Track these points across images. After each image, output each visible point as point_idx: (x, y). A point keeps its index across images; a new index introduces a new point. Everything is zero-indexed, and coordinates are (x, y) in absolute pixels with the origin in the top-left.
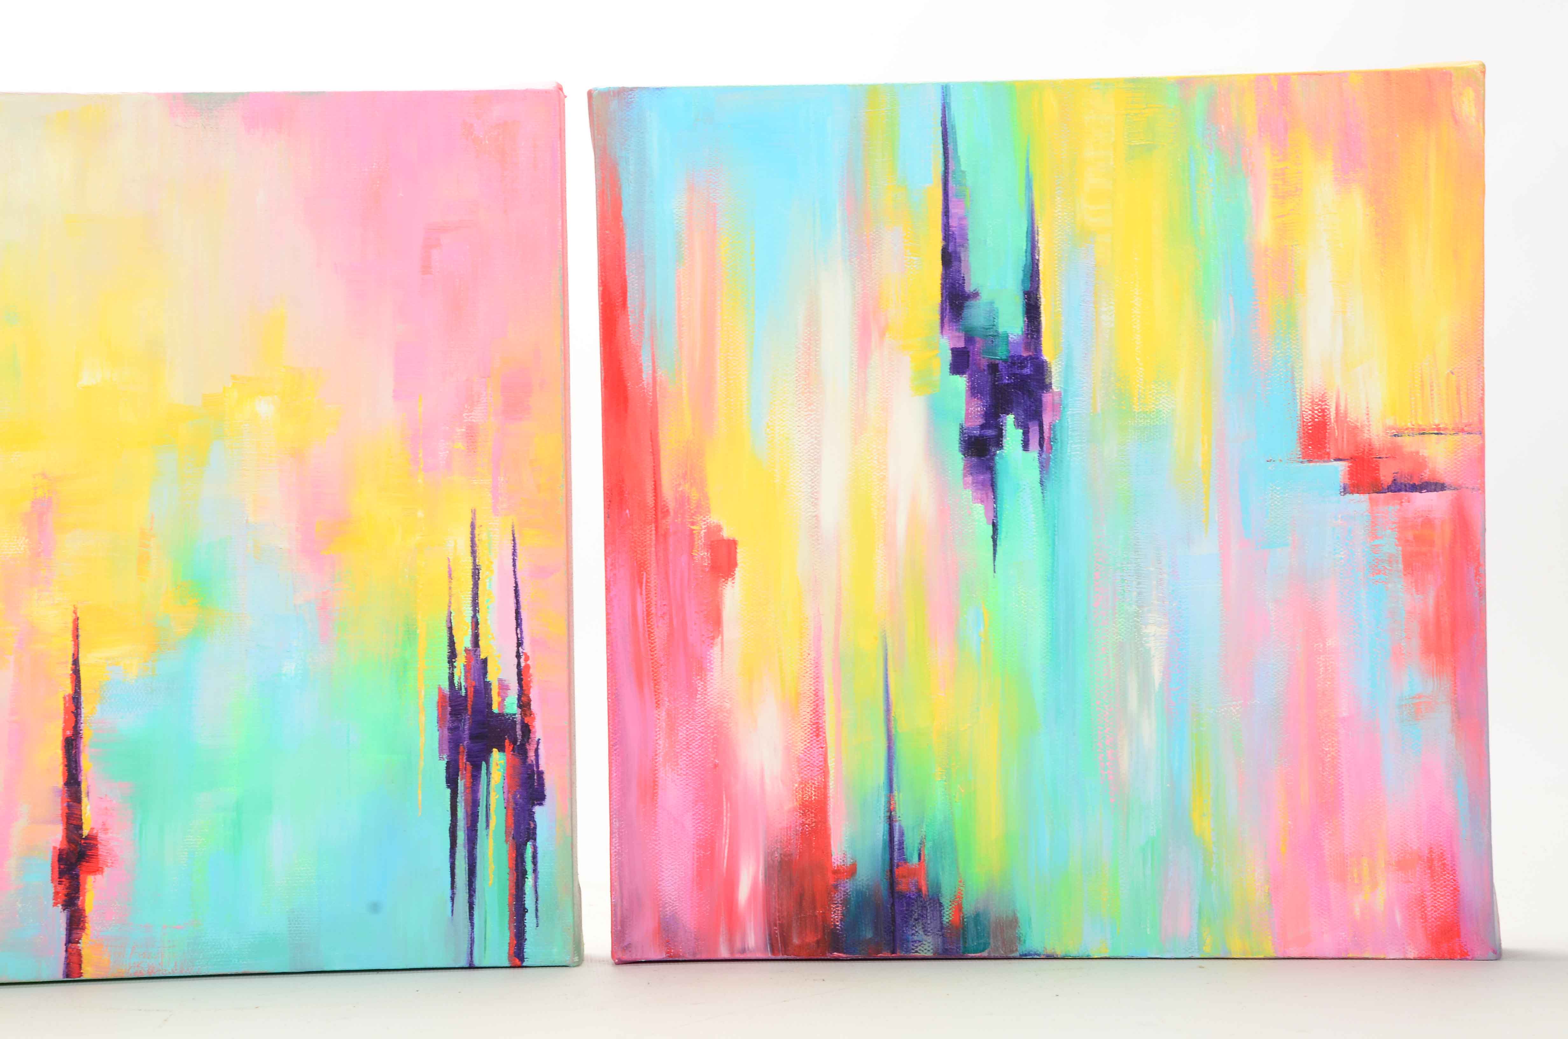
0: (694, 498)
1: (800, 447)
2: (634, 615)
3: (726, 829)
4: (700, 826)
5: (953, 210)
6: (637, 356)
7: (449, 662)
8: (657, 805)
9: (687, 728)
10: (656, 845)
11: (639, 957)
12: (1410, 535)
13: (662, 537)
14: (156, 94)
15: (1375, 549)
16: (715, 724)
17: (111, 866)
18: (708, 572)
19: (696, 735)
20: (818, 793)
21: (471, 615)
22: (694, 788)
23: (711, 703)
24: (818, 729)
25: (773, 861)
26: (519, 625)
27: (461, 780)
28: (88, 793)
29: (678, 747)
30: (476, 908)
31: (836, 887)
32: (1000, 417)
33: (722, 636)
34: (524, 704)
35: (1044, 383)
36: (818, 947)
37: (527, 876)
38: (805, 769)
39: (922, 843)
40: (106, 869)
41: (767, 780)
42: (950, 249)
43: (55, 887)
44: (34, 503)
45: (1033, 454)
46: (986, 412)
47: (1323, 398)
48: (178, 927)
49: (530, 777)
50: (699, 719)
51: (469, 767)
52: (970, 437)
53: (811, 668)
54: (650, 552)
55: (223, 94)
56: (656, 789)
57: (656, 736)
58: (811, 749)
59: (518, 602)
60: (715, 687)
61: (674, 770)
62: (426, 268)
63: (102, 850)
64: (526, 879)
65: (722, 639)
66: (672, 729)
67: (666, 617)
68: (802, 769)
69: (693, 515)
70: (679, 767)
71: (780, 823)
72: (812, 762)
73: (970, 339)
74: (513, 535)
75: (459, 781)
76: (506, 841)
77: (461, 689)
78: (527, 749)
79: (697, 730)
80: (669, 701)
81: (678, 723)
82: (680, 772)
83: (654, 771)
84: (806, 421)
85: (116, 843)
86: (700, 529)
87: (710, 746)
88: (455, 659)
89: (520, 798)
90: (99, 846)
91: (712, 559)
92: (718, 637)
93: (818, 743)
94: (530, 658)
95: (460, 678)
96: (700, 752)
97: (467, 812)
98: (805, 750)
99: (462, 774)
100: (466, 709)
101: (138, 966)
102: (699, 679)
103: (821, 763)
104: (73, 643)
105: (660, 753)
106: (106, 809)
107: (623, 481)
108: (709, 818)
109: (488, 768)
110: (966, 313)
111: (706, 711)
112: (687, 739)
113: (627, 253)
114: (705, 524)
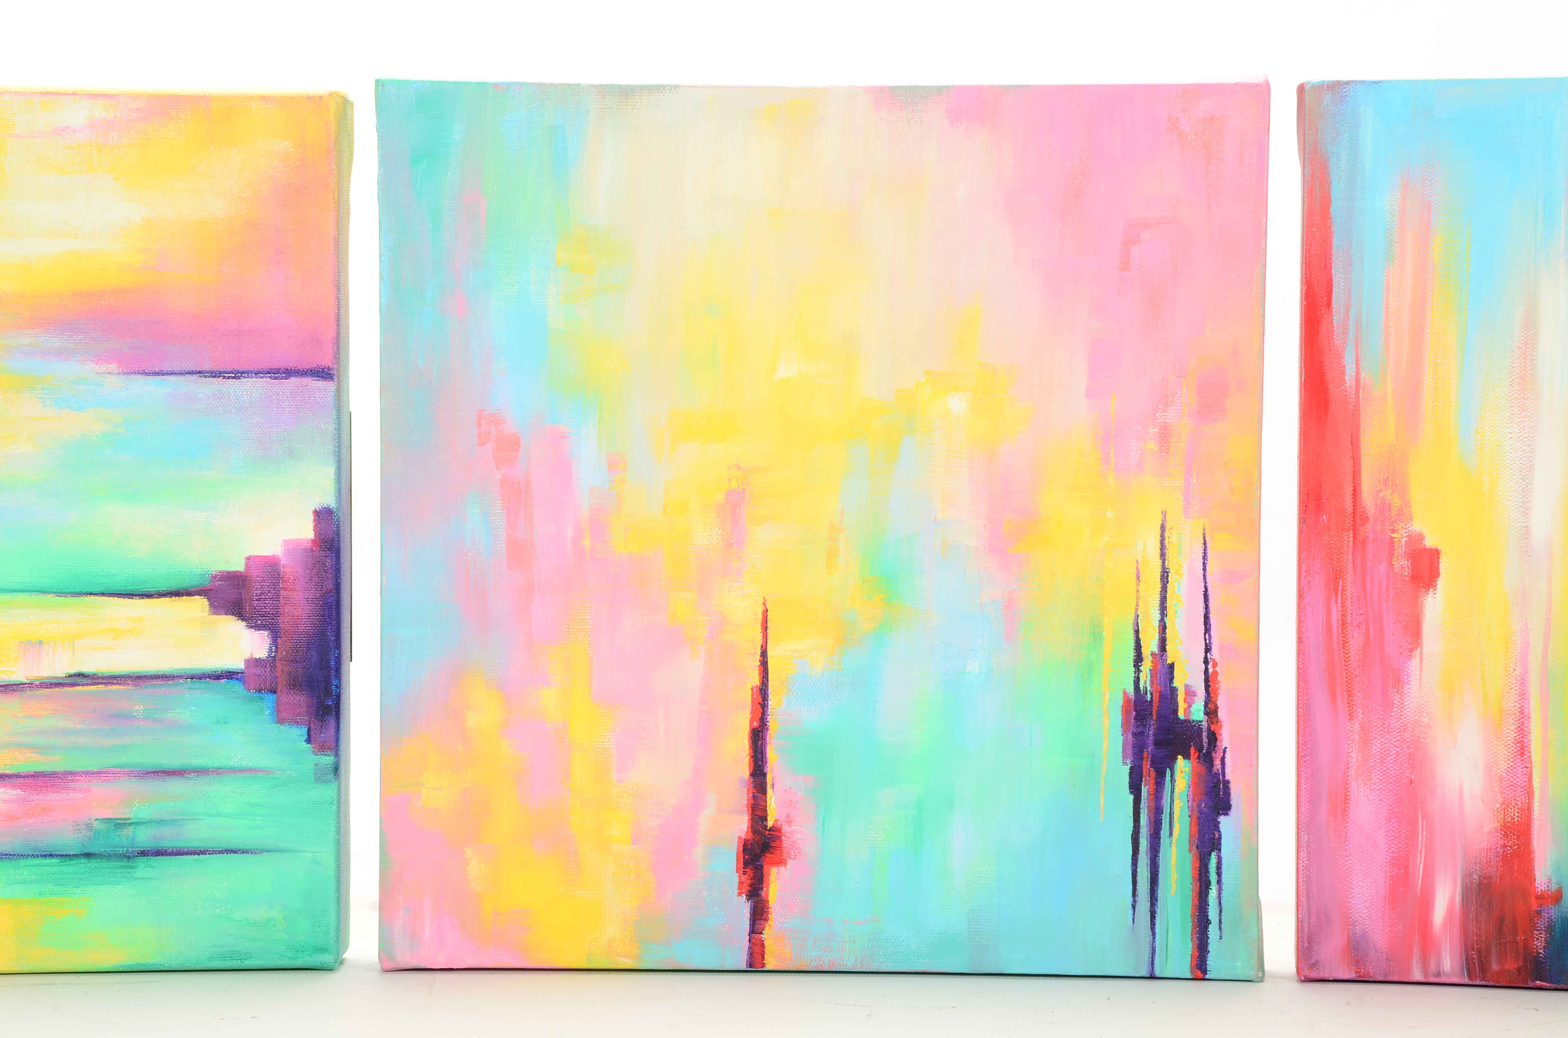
0: (1395, 505)
1: (1511, 455)
2: (1328, 624)
3: (1421, 847)
4: (1393, 843)
6: (1340, 357)
7: (1135, 666)
8: (1348, 820)
9: (1382, 742)
10: (1347, 861)
11: (1327, 976)
13: (1360, 544)
14: (861, 87)
16: (1411, 739)
17: (794, 858)
18: (1408, 581)
19: (1391, 749)
20: (1521, 814)
21: (1159, 619)
22: (1387, 804)
23: (1408, 717)
24: (1522, 747)
25: (1472, 883)
26: (1207, 629)
27: (1145, 786)
28: (773, 785)
29: (1371, 761)
30: (1158, 917)
31: (1539, 913)
33: (1422, 648)
34: (1211, 711)
36: (1519, 974)
37: (1210, 887)
38: (1508, 789)
40: (789, 861)
41: (1467, 800)
43: (740, 876)
44: (729, 494)
48: (860, 923)
49: (1216, 786)
50: (1395, 733)
51: (1153, 773)
53: (1516, 685)
54: (1347, 559)
55: (929, 87)
56: (1347, 803)
57: (1349, 749)
58: (1515, 768)
59: (1207, 607)
60: (1412, 700)
61: (1367, 784)
62: (1125, 265)
63: (785, 842)
64: (1210, 890)
65: (1421, 652)
66: (1365, 742)
67: (1363, 627)
68: (1504, 789)
69: (1394, 522)
70: (1372, 781)
71: (1480, 844)
72: (1515, 782)
74: (1204, 538)
75: (1143, 787)
76: (1190, 850)
77: (1146, 694)
78: (1213, 758)
79: (1392, 744)
80: (1363, 713)
81: (1372, 736)
82: (1373, 787)
83: (1346, 785)
84: (1519, 428)
85: (799, 836)
86: (1400, 537)
87: (1405, 761)
88: (1141, 662)
89: (1205, 806)
90: (783, 838)
91: (1412, 568)
92: (1416, 650)
93: (1523, 762)
94: (1218, 664)
95: (1145, 682)
96: (1395, 767)
97: (1150, 819)
98: (1508, 769)
99: (1145, 781)
100: (1151, 714)
101: (819, 960)
102: (1396, 692)
103: (1525, 784)
104: (762, 635)
105: (1352, 766)
106: (790, 801)
107: (1321, 485)
108: (1404, 835)
109: (1172, 776)
111: (1402, 725)
112: (1382, 753)
113: (1334, 252)
114: (1406, 533)
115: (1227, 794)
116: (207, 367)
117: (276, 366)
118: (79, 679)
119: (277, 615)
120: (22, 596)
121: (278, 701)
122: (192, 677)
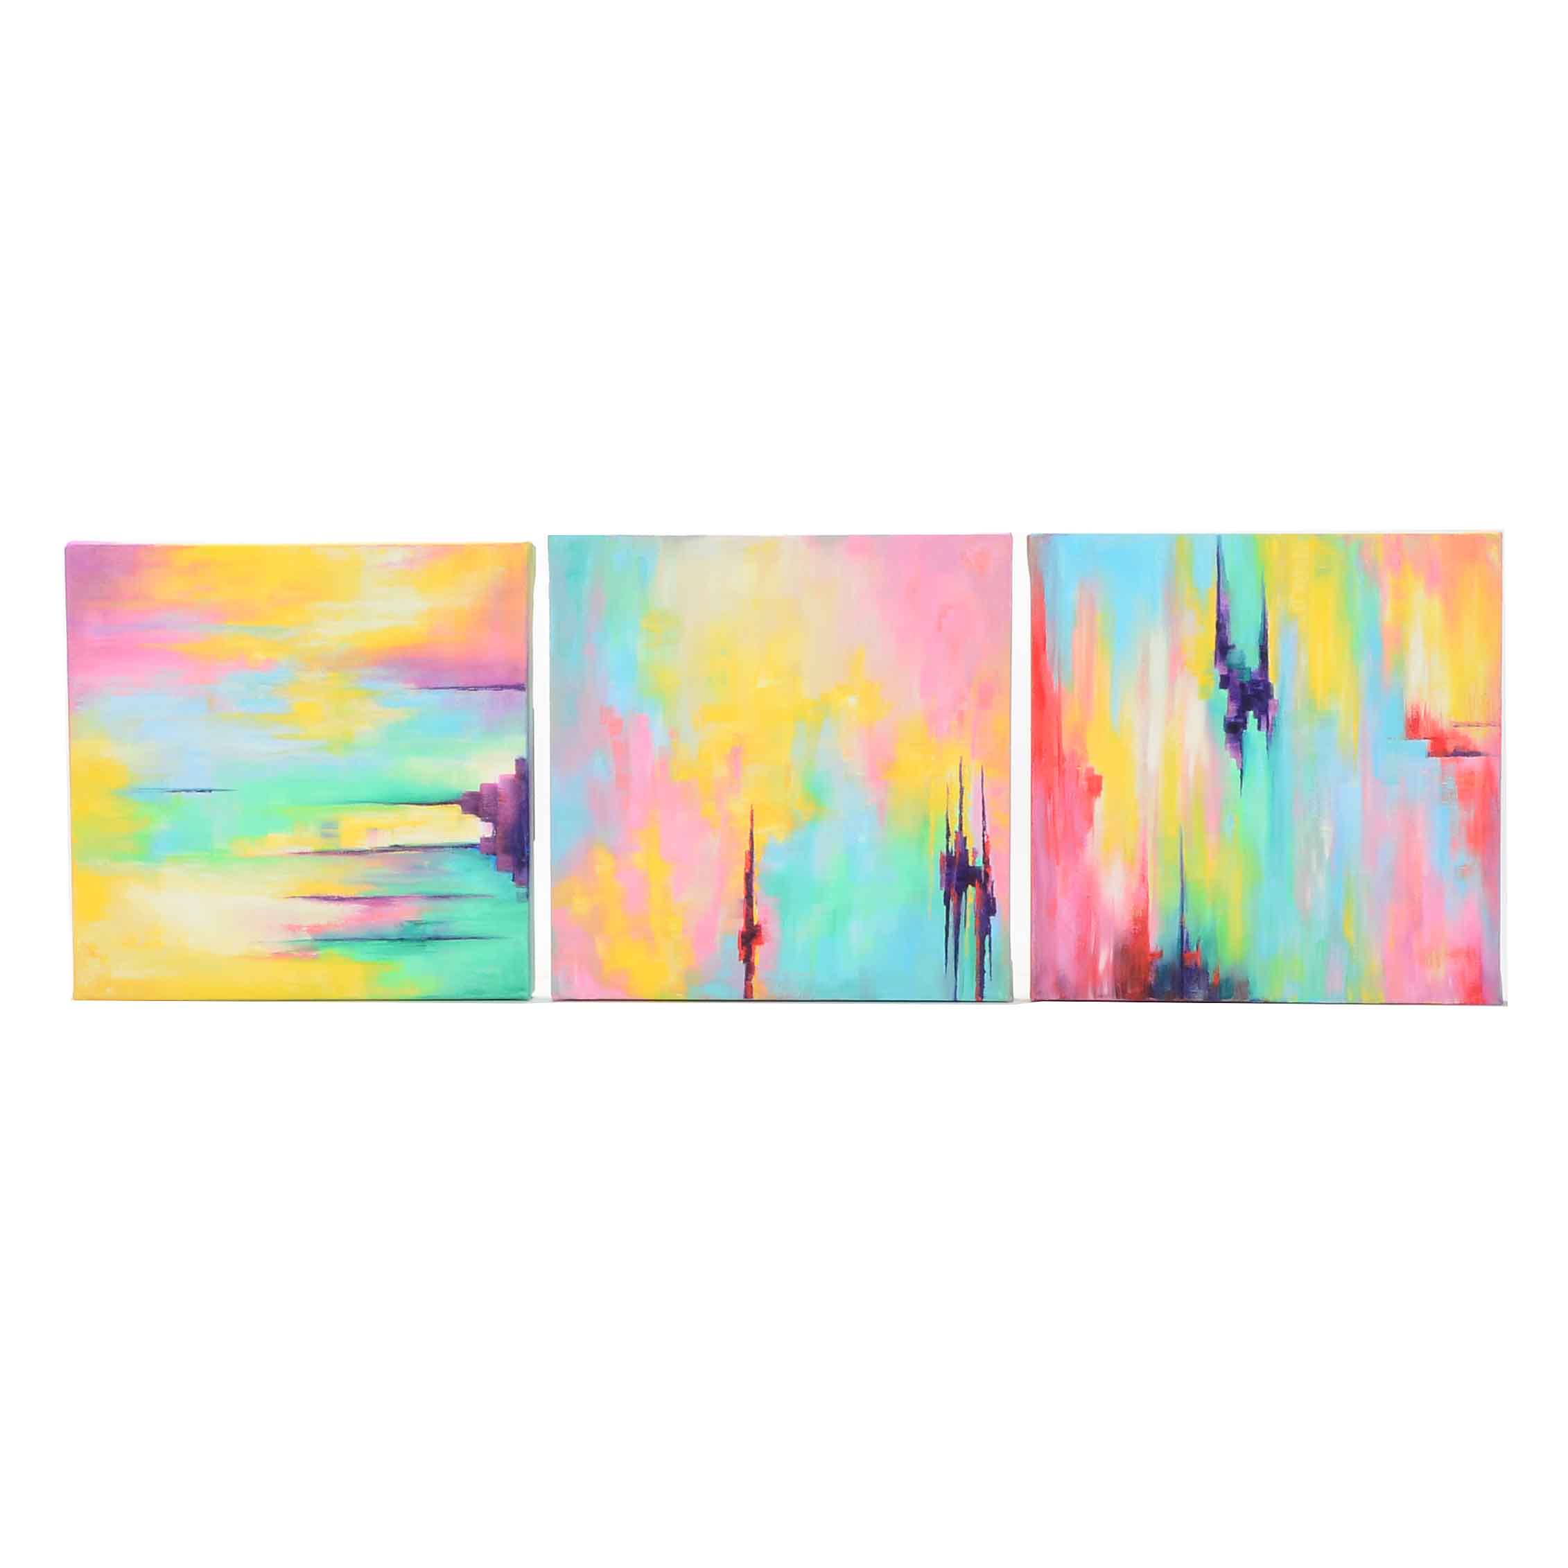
0: (1079, 753)
1: (1137, 727)
3: (1093, 931)
4: (1079, 929)
5: (1222, 601)
6: (1051, 677)
7: (946, 839)
9: (1074, 876)
11: (1045, 997)
12: (1462, 780)
13: (1062, 773)
15: (1444, 787)
16: (1088, 875)
17: (768, 941)
18: (1086, 793)
19: (1079, 880)
20: (1143, 913)
21: (959, 814)
22: (1076, 908)
23: (1087, 864)
24: (1144, 878)
25: (1118, 949)
26: (984, 819)
27: (952, 901)
28: (757, 903)
29: (1068, 887)
30: (958, 969)
31: (1151, 963)
32: (1245, 712)
33: (1093, 828)
34: (986, 861)
35: (1269, 694)
36: (1142, 994)
39: (1199, 941)
40: (765, 943)
42: (1221, 622)
43: (739, 951)
44: (733, 749)
45: (1264, 732)
46: (1238, 710)
47: (1418, 707)
49: (989, 901)
50: (1080, 872)
51: (956, 895)
52: (1229, 723)
53: (1141, 846)
54: (1055, 781)
55: (835, 536)
57: (1057, 880)
58: (1140, 889)
59: (984, 807)
60: (1089, 854)
61: (1066, 898)
62: (940, 628)
63: (763, 933)
64: (985, 955)
66: (1065, 877)
67: (1064, 817)
68: (1135, 900)
69: (1079, 762)
70: (1069, 897)
71: (1123, 928)
72: (1140, 896)
73: (1230, 671)
74: (982, 771)
76: (975, 935)
77: (952, 853)
78: (987, 886)
79: (1079, 877)
80: (1064, 862)
81: (1069, 873)
82: (1069, 900)
83: (1055, 898)
84: (1141, 713)
85: (771, 930)
86: (1083, 770)
87: (1085, 886)
88: (949, 837)
89: (983, 912)
90: (762, 931)
91: (1088, 786)
92: (1091, 828)
93: (1144, 886)
94: (990, 837)
95: (952, 847)
96: (1080, 889)
97: (954, 918)
98: (1136, 890)
99: (952, 898)
100: (955, 864)
102: (1080, 850)
103: (1145, 897)
104: (750, 823)
106: (766, 911)
107: (1041, 743)
108: (1084, 925)
109: (966, 895)
110: (1228, 656)
114: (1085, 767)
115: (994, 904)
116: (461, 684)
117: (495, 684)
118: (396, 847)
119: (496, 815)
120: (367, 805)
121: (497, 859)
122: (453, 847)
